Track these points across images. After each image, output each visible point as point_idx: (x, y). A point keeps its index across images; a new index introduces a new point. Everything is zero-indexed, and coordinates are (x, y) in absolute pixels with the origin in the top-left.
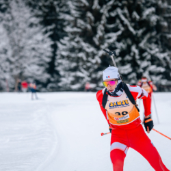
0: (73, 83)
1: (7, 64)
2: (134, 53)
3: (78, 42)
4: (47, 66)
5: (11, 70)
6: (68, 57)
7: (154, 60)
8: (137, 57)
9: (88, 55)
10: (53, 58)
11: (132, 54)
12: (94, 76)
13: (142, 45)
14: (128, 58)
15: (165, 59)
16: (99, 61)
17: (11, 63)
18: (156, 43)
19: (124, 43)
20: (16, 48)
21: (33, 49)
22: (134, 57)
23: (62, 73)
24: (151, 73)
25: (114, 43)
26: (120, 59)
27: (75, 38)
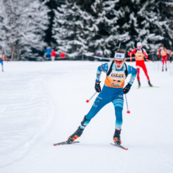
0: (70, 51)
1: (4, 32)
2: (133, 21)
3: (75, 10)
4: (44, 34)
5: (8, 38)
6: (65, 25)
7: (152, 28)
8: (136, 25)
9: (85, 23)
10: (50, 26)
11: (130, 22)
12: (91, 44)
13: (140, 13)
14: (126, 26)
15: (163, 27)
16: (97, 29)
17: (7, 31)
18: (155, 11)
19: (122, 11)
20: (12, 16)
21: (30, 17)
22: (132, 25)
23: (59, 41)
24: (149, 42)
25: (111, 11)
26: (118, 27)
27: (72, 6)
